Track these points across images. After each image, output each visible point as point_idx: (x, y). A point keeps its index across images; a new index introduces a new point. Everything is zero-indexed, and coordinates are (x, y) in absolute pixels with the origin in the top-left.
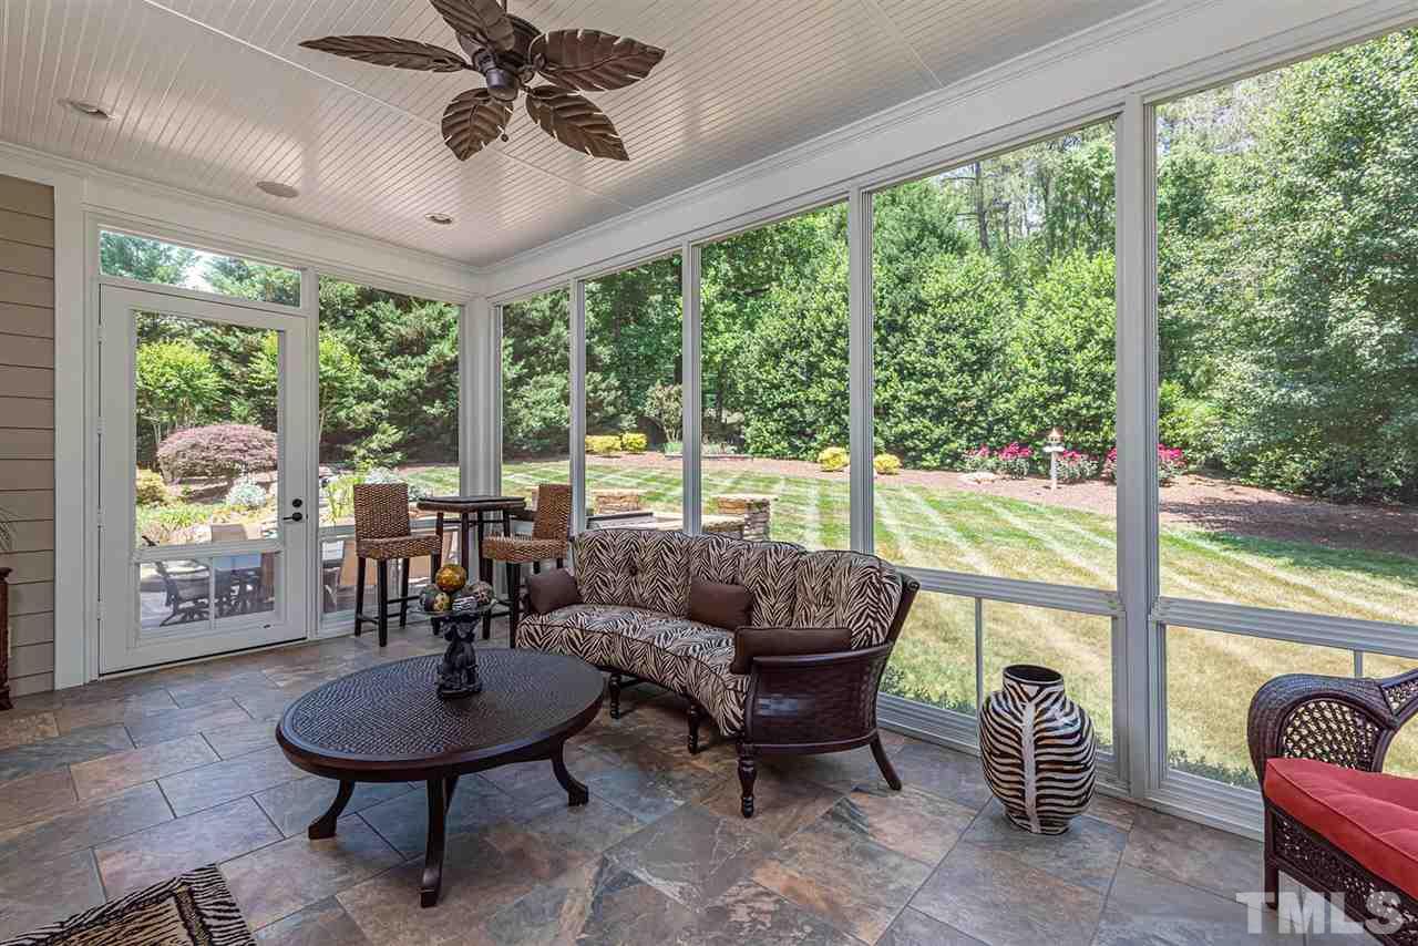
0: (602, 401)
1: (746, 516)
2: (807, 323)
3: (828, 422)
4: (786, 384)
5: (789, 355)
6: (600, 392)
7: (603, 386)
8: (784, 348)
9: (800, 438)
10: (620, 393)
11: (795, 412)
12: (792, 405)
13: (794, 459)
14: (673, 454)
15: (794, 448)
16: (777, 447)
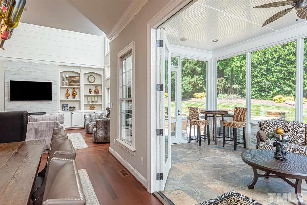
0: (198, 84)
1: (279, 117)
2: (267, 56)
3: (275, 87)
4: (259, 75)
5: (260, 67)
6: (198, 81)
7: (199, 79)
8: (258, 65)
9: (264, 92)
10: (203, 81)
11: (262, 84)
12: (261, 82)
13: (262, 99)
14: (221, 98)
15: (262, 96)
16: (256, 95)
